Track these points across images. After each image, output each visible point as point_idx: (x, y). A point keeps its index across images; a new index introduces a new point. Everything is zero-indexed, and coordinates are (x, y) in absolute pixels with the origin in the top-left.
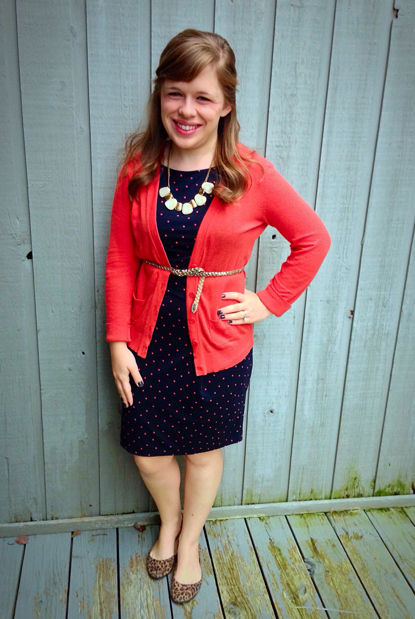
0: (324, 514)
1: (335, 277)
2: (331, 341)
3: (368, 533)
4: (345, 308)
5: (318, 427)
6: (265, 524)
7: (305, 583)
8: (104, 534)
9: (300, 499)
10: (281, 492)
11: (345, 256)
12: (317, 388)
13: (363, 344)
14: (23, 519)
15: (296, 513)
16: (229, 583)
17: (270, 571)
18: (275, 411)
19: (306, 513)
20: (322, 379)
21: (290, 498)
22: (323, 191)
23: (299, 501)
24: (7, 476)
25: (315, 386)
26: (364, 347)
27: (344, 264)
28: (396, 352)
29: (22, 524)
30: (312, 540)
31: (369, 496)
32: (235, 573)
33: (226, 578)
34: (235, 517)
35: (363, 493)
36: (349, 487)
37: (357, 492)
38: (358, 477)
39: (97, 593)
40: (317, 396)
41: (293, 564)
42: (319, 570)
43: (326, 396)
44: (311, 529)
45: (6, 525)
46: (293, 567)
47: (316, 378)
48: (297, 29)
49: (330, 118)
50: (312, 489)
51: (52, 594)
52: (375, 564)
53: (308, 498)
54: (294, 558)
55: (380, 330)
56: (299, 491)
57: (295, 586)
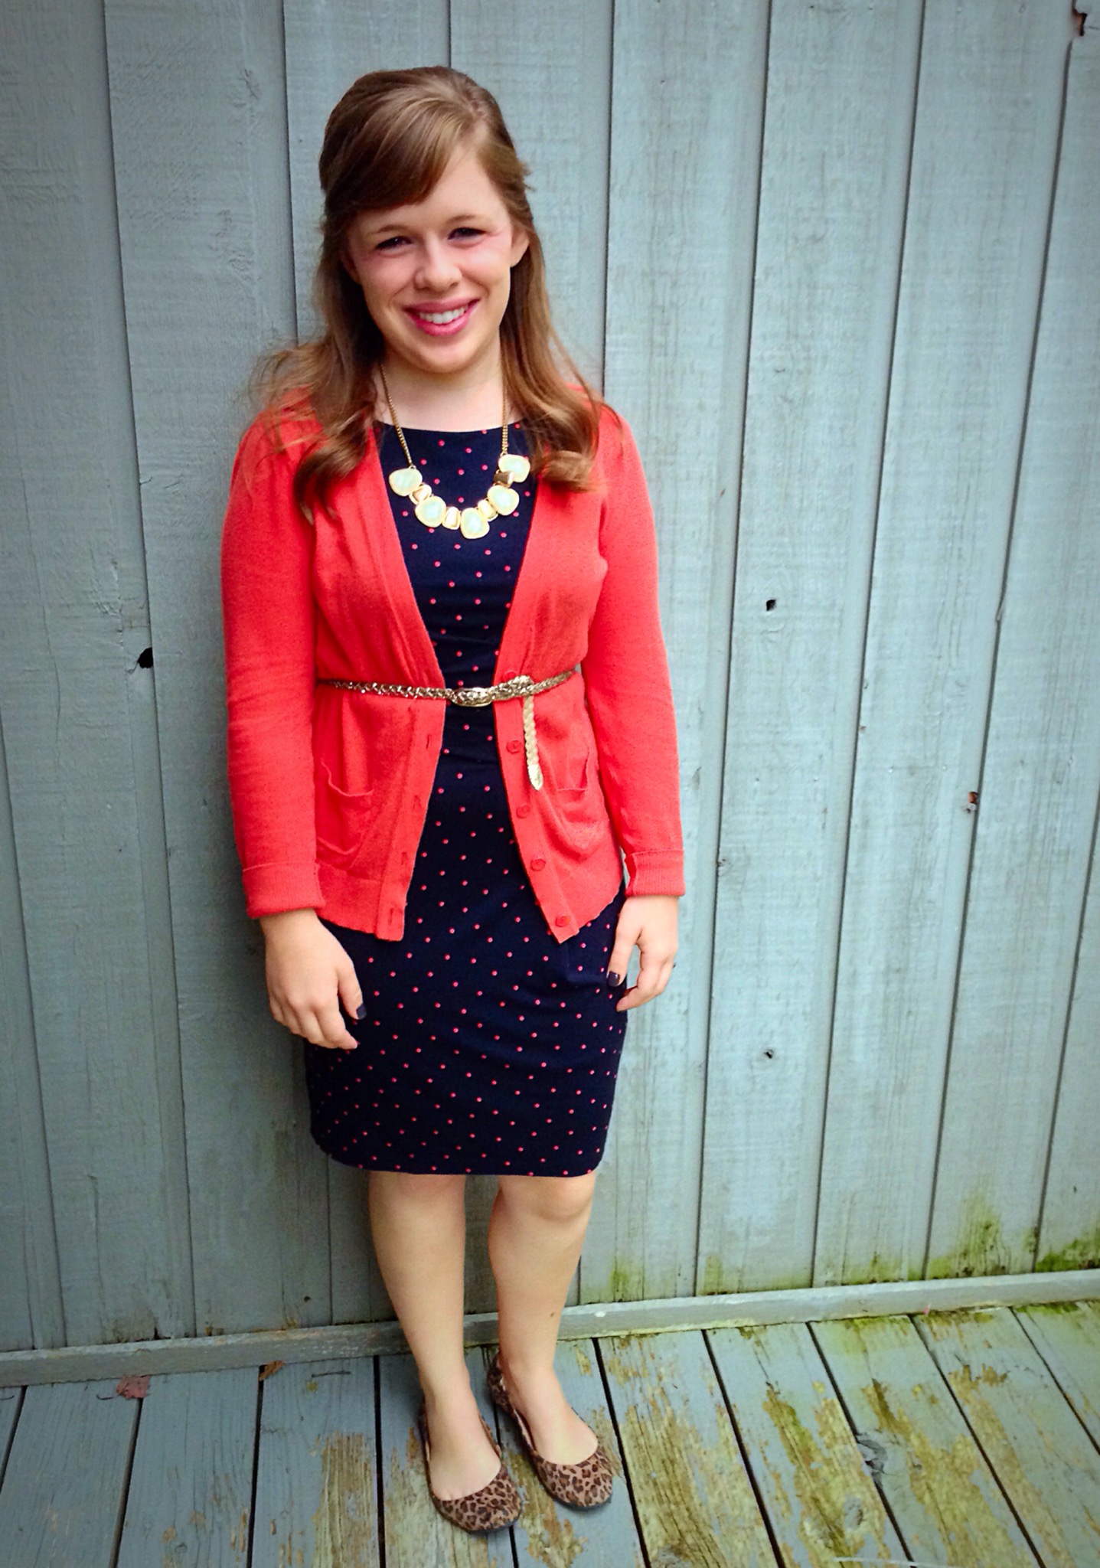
0: (906, 1317)
1: (929, 706)
2: (919, 870)
3: (1022, 1368)
4: (957, 787)
5: (890, 1094)
6: (755, 1346)
7: (858, 1496)
8: (342, 1373)
9: (845, 1280)
10: (796, 1262)
11: (953, 653)
12: (885, 993)
13: (1003, 879)
14: (136, 1335)
15: (834, 1316)
16: (664, 1498)
17: (768, 1466)
18: (778, 1054)
19: (859, 1315)
20: (898, 971)
21: (819, 1278)
22: (897, 487)
23: (843, 1285)
24: (94, 1224)
25: (881, 988)
26: (1007, 883)
27: (951, 673)
28: (1089, 898)
29: (133, 1347)
30: (876, 1385)
31: (1023, 1272)
32: (678, 1472)
33: (655, 1484)
34: (679, 1328)
35: (1006, 1265)
36: (971, 1248)
37: (993, 1261)
38: (994, 1221)
39: (326, 1523)
40: (885, 1015)
41: (828, 1447)
42: (895, 1463)
43: (910, 1013)
44: (872, 1356)
45: (93, 1350)
46: (827, 1456)
47: (882, 967)
48: (823, 66)
49: (913, 297)
50: (875, 1253)
51: (209, 1526)
52: (1039, 1448)
53: (864, 1277)
54: (829, 1433)
55: (1047, 841)
56: (841, 1257)
57: (833, 1505)
